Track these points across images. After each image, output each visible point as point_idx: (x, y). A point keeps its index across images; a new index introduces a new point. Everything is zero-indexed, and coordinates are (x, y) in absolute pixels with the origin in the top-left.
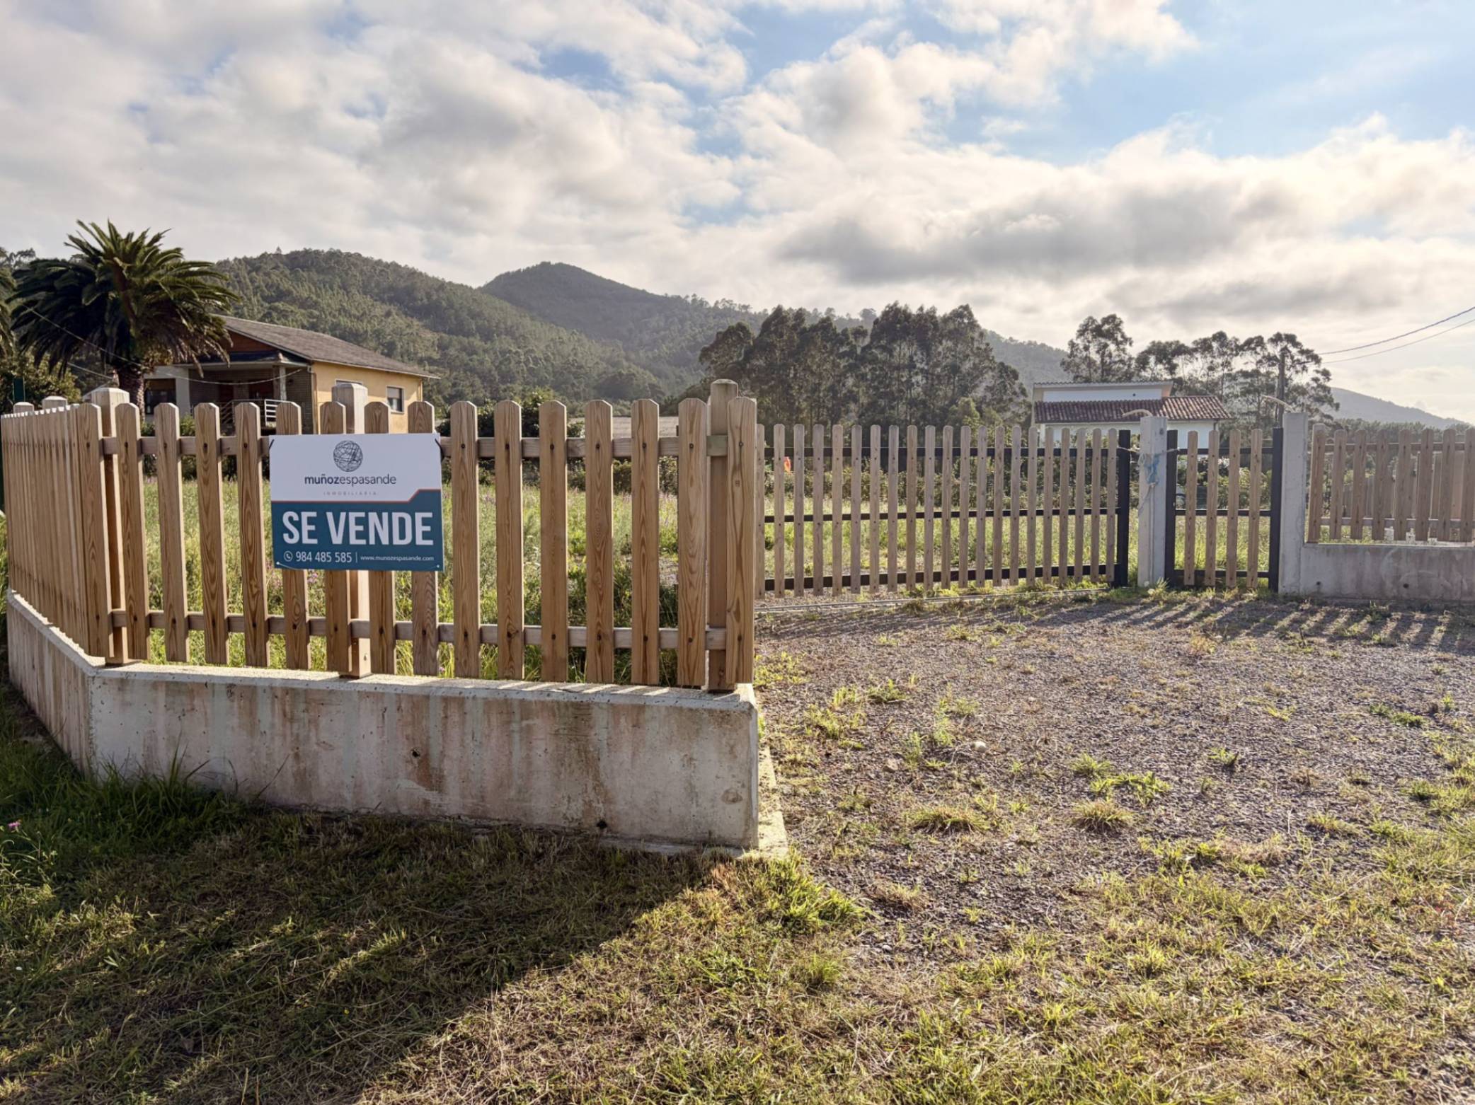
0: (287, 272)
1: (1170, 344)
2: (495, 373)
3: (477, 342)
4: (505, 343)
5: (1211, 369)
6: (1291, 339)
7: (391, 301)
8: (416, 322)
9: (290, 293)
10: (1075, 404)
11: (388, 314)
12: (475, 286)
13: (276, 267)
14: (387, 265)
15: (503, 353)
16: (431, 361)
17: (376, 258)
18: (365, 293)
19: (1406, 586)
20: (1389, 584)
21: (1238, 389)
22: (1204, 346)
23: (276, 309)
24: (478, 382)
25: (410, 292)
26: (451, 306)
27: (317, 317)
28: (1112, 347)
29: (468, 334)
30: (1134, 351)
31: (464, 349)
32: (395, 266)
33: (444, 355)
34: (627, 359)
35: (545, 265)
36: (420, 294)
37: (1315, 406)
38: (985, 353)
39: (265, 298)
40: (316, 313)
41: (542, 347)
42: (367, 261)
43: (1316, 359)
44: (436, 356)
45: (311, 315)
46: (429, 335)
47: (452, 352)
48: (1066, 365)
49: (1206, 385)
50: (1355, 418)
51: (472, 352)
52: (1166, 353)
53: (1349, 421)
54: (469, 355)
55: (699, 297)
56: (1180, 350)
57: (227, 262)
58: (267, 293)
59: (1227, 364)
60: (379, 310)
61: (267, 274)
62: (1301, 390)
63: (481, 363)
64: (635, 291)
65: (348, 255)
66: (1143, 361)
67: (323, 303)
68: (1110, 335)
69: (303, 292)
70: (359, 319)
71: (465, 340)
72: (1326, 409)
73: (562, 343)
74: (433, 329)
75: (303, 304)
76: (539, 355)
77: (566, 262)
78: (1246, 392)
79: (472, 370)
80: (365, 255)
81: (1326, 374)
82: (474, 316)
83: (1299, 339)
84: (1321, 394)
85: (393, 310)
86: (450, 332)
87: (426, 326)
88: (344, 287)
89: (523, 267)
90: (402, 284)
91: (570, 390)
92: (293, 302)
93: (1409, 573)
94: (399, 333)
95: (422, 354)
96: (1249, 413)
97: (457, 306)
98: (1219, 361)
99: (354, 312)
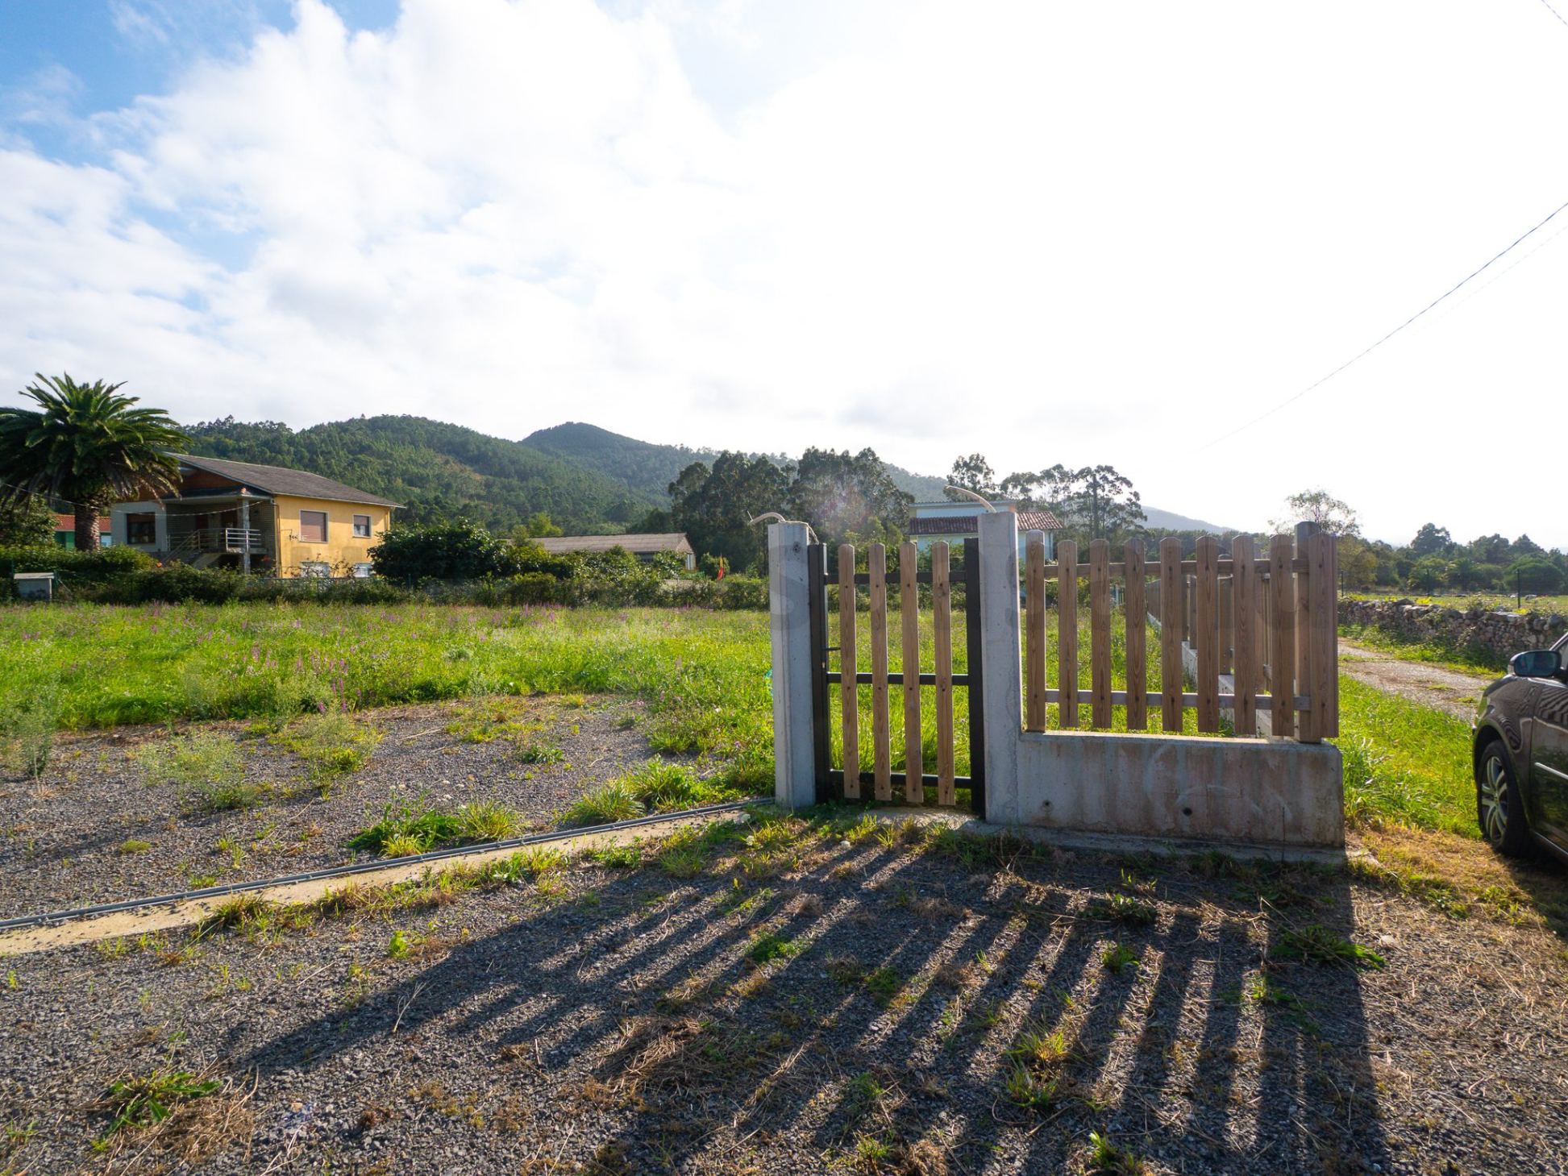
0: (369, 432)
1: (1023, 475)
2: (528, 505)
3: (515, 482)
4: (536, 482)
5: (1056, 492)
6: (1109, 469)
7: (449, 452)
8: (468, 468)
9: (369, 447)
10: (941, 519)
11: (447, 462)
12: (515, 440)
13: (360, 429)
14: (447, 426)
15: (535, 489)
16: (479, 497)
17: (439, 421)
18: (429, 447)
19: (1188, 812)
20: (1160, 809)
21: (1075, 507)
22: (1048, 475)
23: (356, 460)
24: (514, 512)
25: (464, 445)
26: (495, 454)
27: (392, 465)
28: (980, 477)
29: (508, 476)
30: (997, 479)
31: (504, 487)
32: (453, 426)
33: (489, 492)
34: (630, 492)
35: (569, 424)
36: (472, 447)
37: (1129, 519)
38: (889, 484)
39: (350, 452)
40: (390, 462)
41: (565, 484)
42: (431, 423)
43: (1129, 484)
44: (483, 493)
45: (386, 464)
46: (478, 477)
47: (495, 490)
48: (947, 492)
49: (1051, 504)
50: (1160, 527)
51: (510, 489)
52: (1021, 480)
53: (1155, 530)
54: (509, 491)
55: (685, 446)
56: (1031, 478)
57: (322, 425)
58: (352, 448)
59: (1066, 488)
60: (439, 460)
61: (353, 434)
62: (1121, 508)
63: (517, 496)
64: (638, 442)
65: (417, 419)
66: (1004, 487)
67: (396, 455)
68: (979, 469)
69: (381, 446)
70: (425, 466)
71: (506, 481)
72: (1138, 521)
73: (580, 481)
74: (481, 473)
75: (379, 455)
76: (562, 490)
77: (585, 422)
78: (1080, 510)
79: (511, 503)
80: (430, 418)
81: (1136, 495)
82: (513, 462)
83: (1115, 470)
84: (1134, 508)
85: (451, 458)
86: (496, 475)
87: (475, 471)
88: (412, 443)
89: (552, 426)
90: (458, 439)
91: (584, 516)
92: (372, 455)
93: (1192, 789)
94: (454, 476)
95: (472, 492)
96: (1084, 525)
97: (500, 455)
98: (1062, 485)
99: (420, 461)
